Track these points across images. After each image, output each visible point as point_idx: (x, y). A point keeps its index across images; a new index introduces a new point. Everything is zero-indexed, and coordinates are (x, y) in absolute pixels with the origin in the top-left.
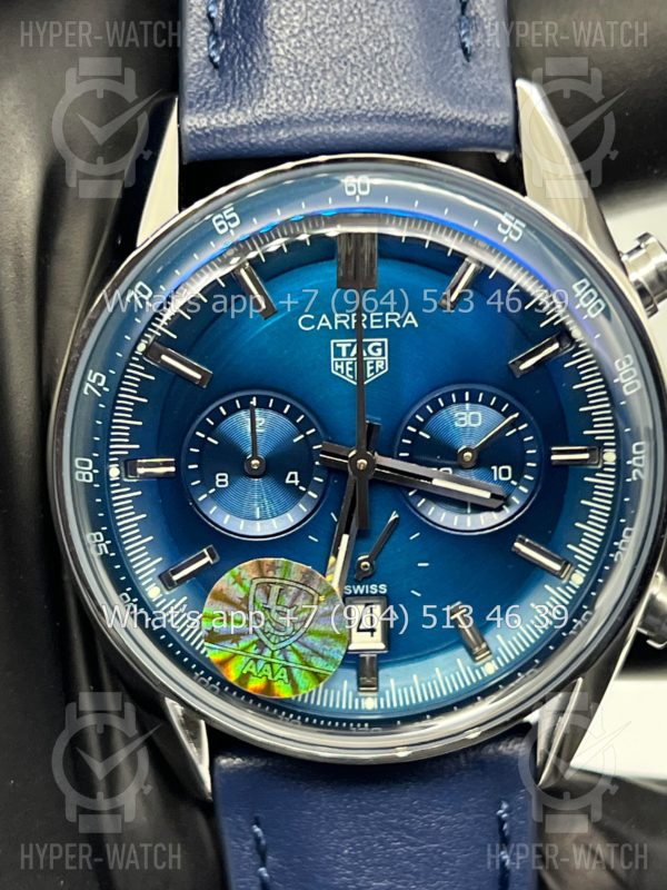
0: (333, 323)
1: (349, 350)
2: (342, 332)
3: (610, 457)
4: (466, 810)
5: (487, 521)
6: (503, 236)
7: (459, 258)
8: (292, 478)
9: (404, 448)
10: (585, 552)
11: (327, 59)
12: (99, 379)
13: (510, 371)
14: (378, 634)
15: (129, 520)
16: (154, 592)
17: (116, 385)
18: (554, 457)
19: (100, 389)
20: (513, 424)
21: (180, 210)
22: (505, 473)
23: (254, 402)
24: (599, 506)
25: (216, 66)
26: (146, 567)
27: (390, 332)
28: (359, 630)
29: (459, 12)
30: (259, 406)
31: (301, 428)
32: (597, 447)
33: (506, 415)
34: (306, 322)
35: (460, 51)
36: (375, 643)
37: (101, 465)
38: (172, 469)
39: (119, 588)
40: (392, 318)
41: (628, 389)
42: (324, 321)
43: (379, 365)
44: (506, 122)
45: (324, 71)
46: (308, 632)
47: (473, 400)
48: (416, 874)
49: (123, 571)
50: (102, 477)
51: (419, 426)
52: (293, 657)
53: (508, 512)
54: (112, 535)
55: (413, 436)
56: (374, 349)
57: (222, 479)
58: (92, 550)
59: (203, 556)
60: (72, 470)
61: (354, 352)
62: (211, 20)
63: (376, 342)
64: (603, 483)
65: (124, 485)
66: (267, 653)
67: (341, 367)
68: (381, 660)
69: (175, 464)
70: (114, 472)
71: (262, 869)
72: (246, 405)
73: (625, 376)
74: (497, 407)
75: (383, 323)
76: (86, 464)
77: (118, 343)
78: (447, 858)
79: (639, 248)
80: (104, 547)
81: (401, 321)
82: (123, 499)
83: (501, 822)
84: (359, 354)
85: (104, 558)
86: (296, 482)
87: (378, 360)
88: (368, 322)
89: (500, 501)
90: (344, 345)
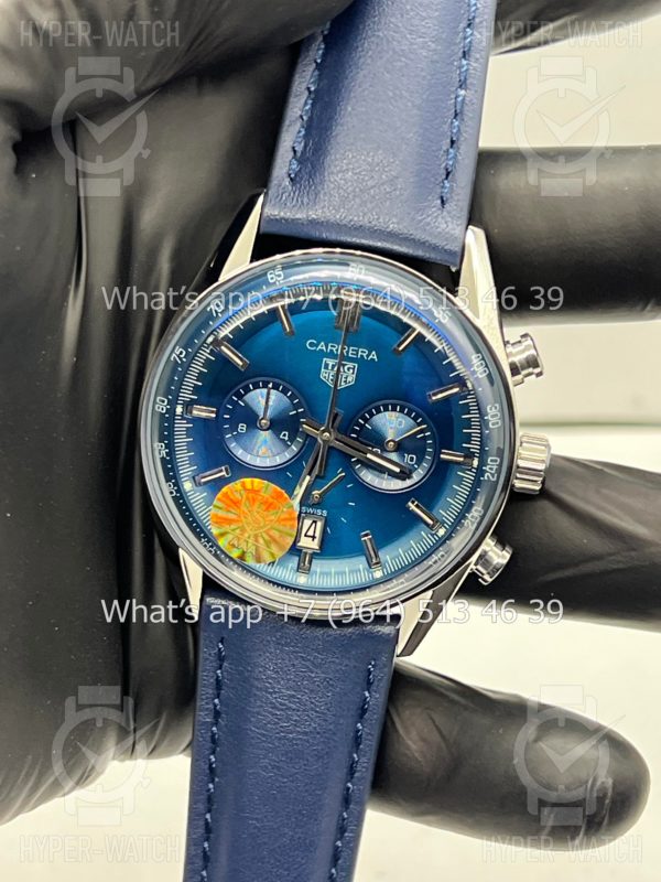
0: (327, 348)
1: (333, 366)
2: (332, 355)
3: (476, 463)
4: (349, 658)
5: (396, 485)
6: (436, 318)
7: (408, 327)
8: (285, 435)
9: (355, 432)
10: (448, 516)
11: (357, 190)
12: (181, 353)
13: (425, 398)
14: (316, 540)
15: (182, 440)
16: (187, 486)
17: (191, 358)
18: (442, 456)
19: (180, 359)
20: (421, 431)
21: (251, 261)
22: (412, 459)
23: (270, 386)
24: (463, 491)
25: (291, 179)
26: (186, 470)
27: (360, 361)
28: (306, 535)
29: (444, 177)
30: (273, 388)
31: (296, 407)
32: (469, 455)
33: (419, 425)
34: (311, 344)
35: (439, 202)
36: (315, 545)
37: (173, 403)
38: (214, 415)
39: (168, 479)
40: (362, 352)
41: (493, 424)
42: (321, 346)
43: (349, 379)
44: (457, 249)
45: (354, 196)
46: (272, 528)
47: (402, 411)
48: (312, 691)
49: (172, 469)
50: (172, 411)
51: (366, 420)
52: (261, 541)
53: (408, 483)
54: (171, 447)
55: (362, 426)
56: (349, 369)
57: (242, 427)
58: (157, 453)
59: (221, 471)
60: (155, 402)
61: (336, 369)
62: (295, 151)
63: (350, 365)
64: (469, 477)
65: (183, 418)
66: (246, 535)
67: (326, 375)
68: (314, 555)
69: (217, 413)
70: (179, 410)
71: (219, 672)
72: (265, 386)
73: (492, 416)
74: (415, 419)
75: (357, 354)
76: (163, 402)
77: (197, 334)
78: (332, 685)
79: (520, 342)
80: (164, 453)
81: (368, 356)
82: (181, 426)
83: (370, 672)
84: (339, 369)
85: (163, 459)
86: (286, 438)
87: (349, 376)
88: (348, 352)
89: (404, 474)
90: (331, 362)
